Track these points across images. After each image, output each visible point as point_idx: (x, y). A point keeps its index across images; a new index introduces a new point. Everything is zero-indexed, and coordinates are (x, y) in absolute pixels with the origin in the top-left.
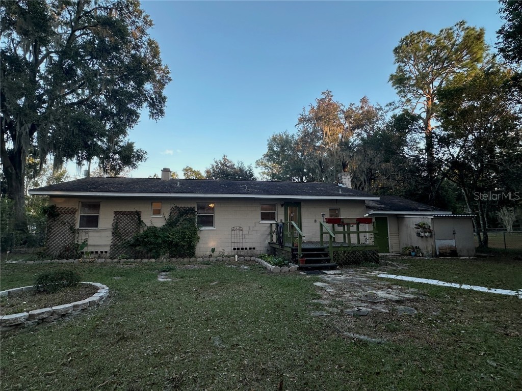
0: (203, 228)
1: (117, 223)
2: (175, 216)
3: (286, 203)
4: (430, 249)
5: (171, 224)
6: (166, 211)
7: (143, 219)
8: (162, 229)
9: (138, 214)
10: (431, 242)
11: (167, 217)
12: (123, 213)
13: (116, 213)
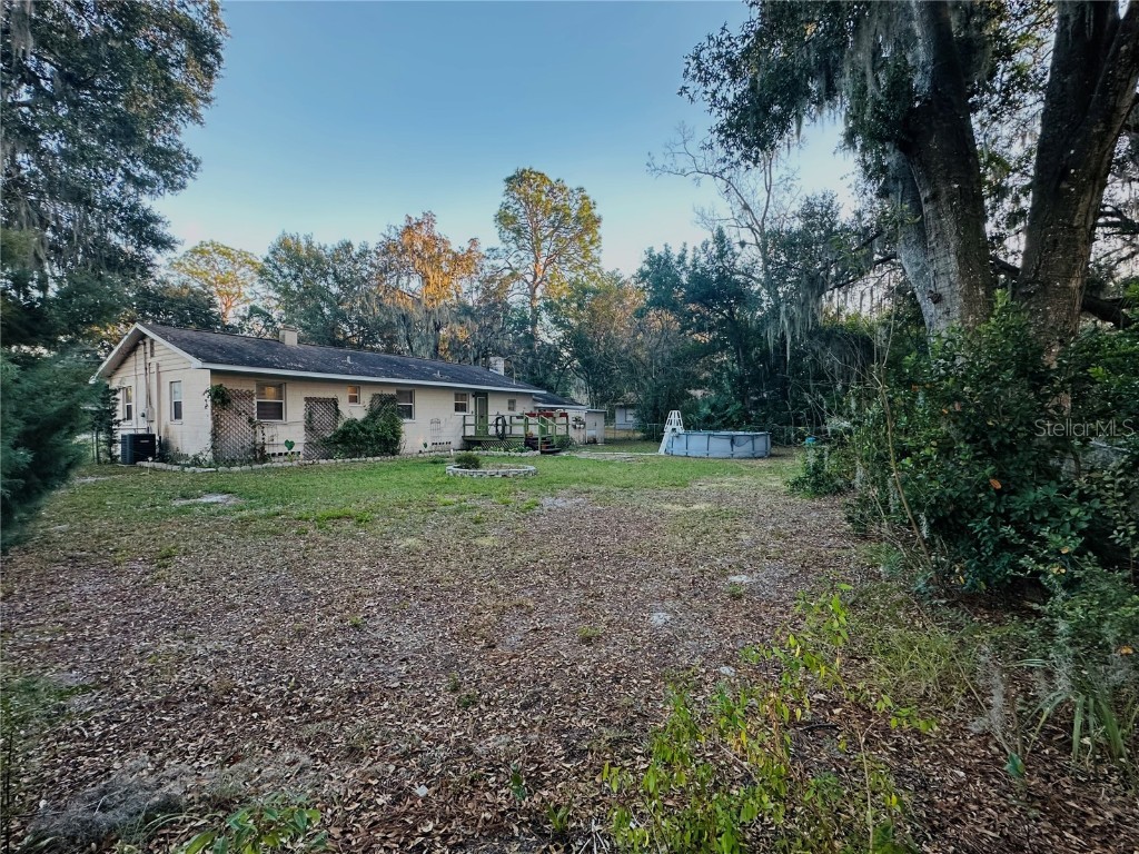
0: (405, 421)
1: (310, 414)
2: (377, 405)
3: (477, 393)
4: (582, 438)
5: (373, 415)
6: (366, 397)
7: (340, 407)
8: (365, 421)
9: (335, 402)
10: (583, 432)
11: (368, 406)
12: (318, 400)
13: (308, 400)
